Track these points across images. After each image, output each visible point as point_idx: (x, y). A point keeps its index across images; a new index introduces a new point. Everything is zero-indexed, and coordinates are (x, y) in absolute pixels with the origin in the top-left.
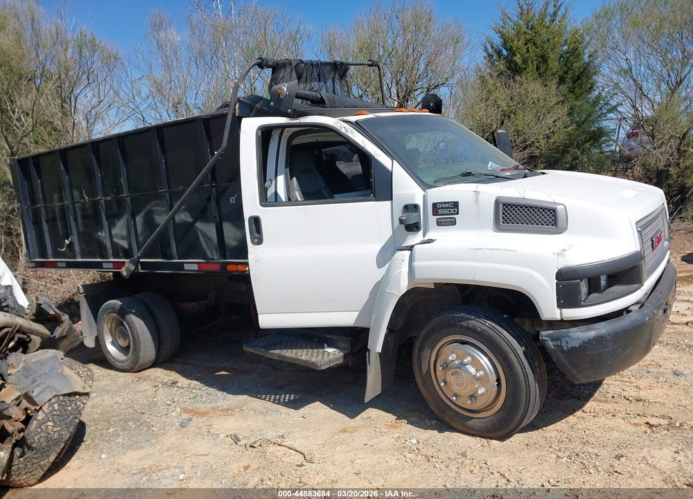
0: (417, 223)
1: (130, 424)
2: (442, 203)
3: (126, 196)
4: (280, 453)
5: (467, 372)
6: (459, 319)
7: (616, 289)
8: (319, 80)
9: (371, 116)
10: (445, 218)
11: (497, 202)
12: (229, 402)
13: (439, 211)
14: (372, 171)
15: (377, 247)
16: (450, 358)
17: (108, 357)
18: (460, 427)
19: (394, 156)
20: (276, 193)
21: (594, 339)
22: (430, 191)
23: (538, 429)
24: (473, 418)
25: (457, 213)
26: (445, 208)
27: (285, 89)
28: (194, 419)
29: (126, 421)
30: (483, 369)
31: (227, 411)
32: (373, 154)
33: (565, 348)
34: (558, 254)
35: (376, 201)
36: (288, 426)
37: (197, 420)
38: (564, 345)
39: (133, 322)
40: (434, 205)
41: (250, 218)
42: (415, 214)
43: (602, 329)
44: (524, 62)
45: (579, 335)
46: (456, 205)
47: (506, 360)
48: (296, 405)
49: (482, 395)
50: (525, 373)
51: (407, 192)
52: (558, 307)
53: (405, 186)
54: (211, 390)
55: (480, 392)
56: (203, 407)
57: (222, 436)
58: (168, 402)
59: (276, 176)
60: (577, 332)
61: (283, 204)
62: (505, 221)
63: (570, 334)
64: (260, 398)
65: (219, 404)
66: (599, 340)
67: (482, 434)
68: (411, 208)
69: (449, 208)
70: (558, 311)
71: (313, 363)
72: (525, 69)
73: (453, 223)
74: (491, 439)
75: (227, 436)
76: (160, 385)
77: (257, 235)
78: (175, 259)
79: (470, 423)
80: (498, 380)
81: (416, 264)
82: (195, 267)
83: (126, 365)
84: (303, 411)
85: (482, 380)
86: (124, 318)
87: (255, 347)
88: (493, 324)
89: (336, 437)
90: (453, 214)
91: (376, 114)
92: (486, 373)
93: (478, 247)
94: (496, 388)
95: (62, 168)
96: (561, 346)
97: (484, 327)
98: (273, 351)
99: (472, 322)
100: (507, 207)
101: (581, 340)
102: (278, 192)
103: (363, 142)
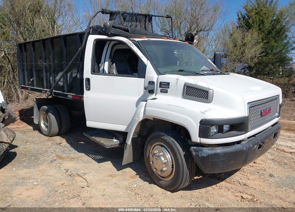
0: (153, 90)
1: (33, 157)
2: (163, 82)
3: (52, 64)
4: (79, 181)
5: (161, 159)
6: (162, 135)
7: (234, 132)
8: (136, 22)
9: (146, 39)
10: (164, 89)
11: (185, 85)
12: (75, 155)
13: (162, 86)
14: (139, 64)
15: (136, 99)
16: (155, 152)
17: (41, 129)
18: (157, 183)
19: (150, 59)
20: (104, 69)
21: (214, 154)
22: (161, 76)
23: (191, 190)
24: (162, 180)
25: (169, 88)
26: (164, 85)
27: (108, 24)
28: (57, 160)
29: (32, 156)
30: (167, 159)
31: (72, 159)
32: (140, 56)
33: (200, 156)
34: (202, 112)
35: (138, 78)
36: (91, 169)
37: (59, 161)
38: (199, 154)
39: (50, 116)
40: (160, 83)
41: (86, 79)
42: (152, 86)
43: (219, 150)
44: (253, 23)
45: (207, 151)
46: (168, 84)
47: (176, 156)
48: (99, 161)
49: (165, 170)
50: (183, 164)
51: (151, 75)
52: (199, 137)
53: (151, 73)
54: (72, 148)
55: (164, 169)
56: (64, 155)
57: (62, 169)
58: (52, 151)
59: (105, 62)
60: (206, 149)
61: (106, 75)
62: (187, 94)
63: (203, 150)
64: (89, 156)
65: (71, 155)
66: (216, 155)
67: (165, 188)
68: (151, 83)
69: (166, 85)
70: (199, 138)
71: (104, 145)
72: (252, 26)
73: (166, 92)
74: (168, 191)
75: (64, 170)
76: (55, 144)
77: (88, 86)
78: (65, 92)
79: (161, 182)
80: (173, 165)
81: (147, 108)
82: (71, 97)
83: (46, 133)
84: (101, 164)
85: (166, 164)
86: (47, 114)
87: (87, 134)
88: (174, 140)
89: (106, 178)
90: (166, 88)
91: (149, 39)
92: (168, 161)
93: (171, 104)
94: (171, 168)
95: (32, 49)
96: (198, 155)
97: (170, 141)
98: (92, 137)
99: (166, 137)
100: (188, 88)
101: (207, 154)
102: (105, 69)
103: (137, 50)
